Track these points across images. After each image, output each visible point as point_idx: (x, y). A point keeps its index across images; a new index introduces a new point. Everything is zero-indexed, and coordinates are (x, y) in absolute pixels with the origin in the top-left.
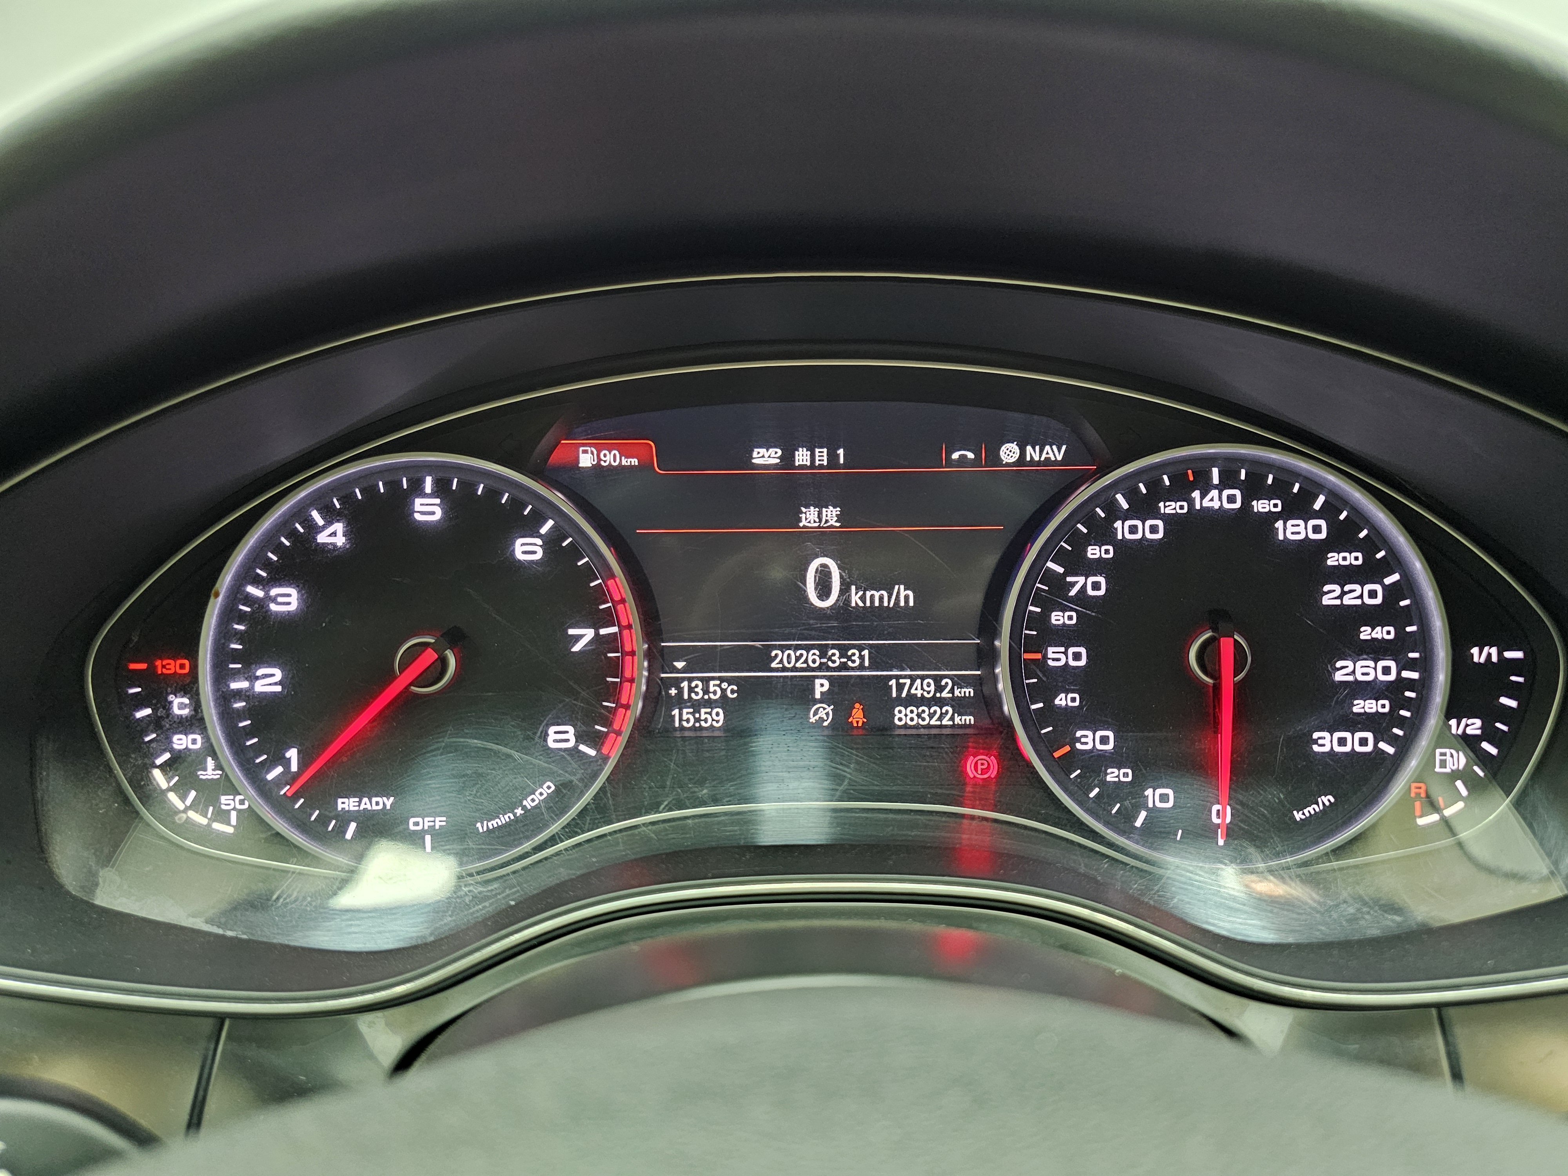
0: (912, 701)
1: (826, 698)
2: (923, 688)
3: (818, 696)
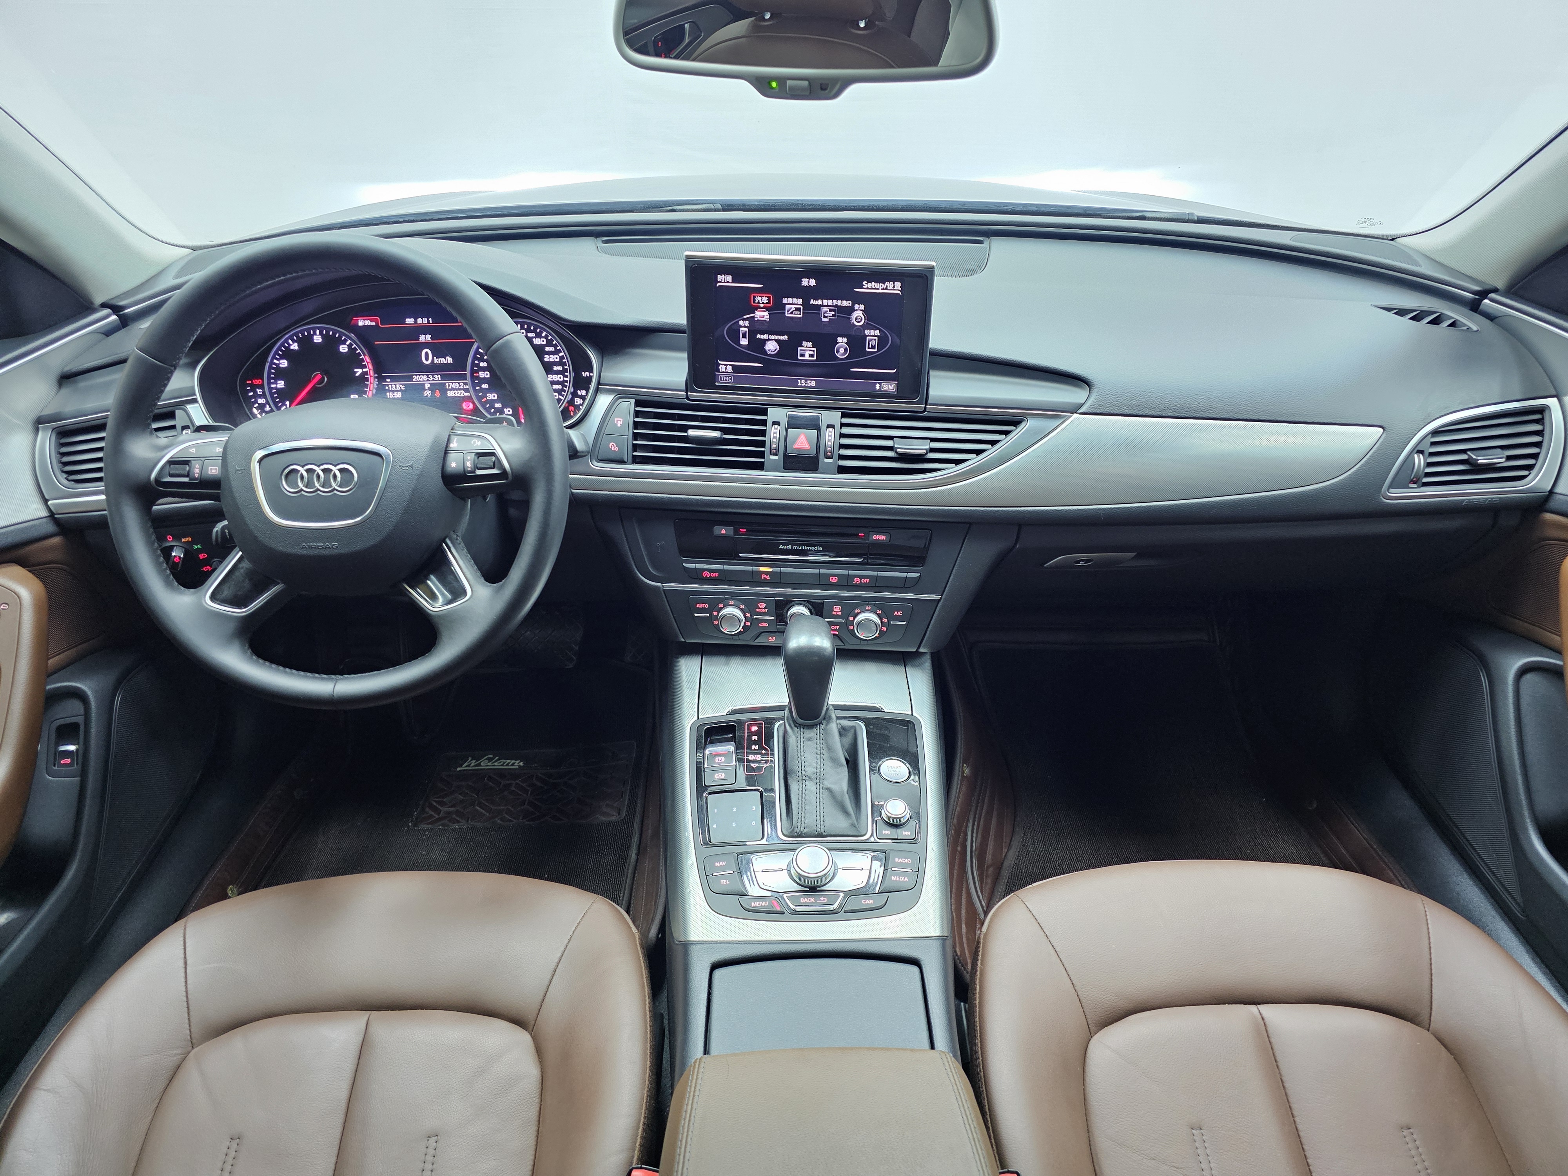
0: (453, 389)
1: (429, 389)
2: (455, 385)
3: (426, 388)
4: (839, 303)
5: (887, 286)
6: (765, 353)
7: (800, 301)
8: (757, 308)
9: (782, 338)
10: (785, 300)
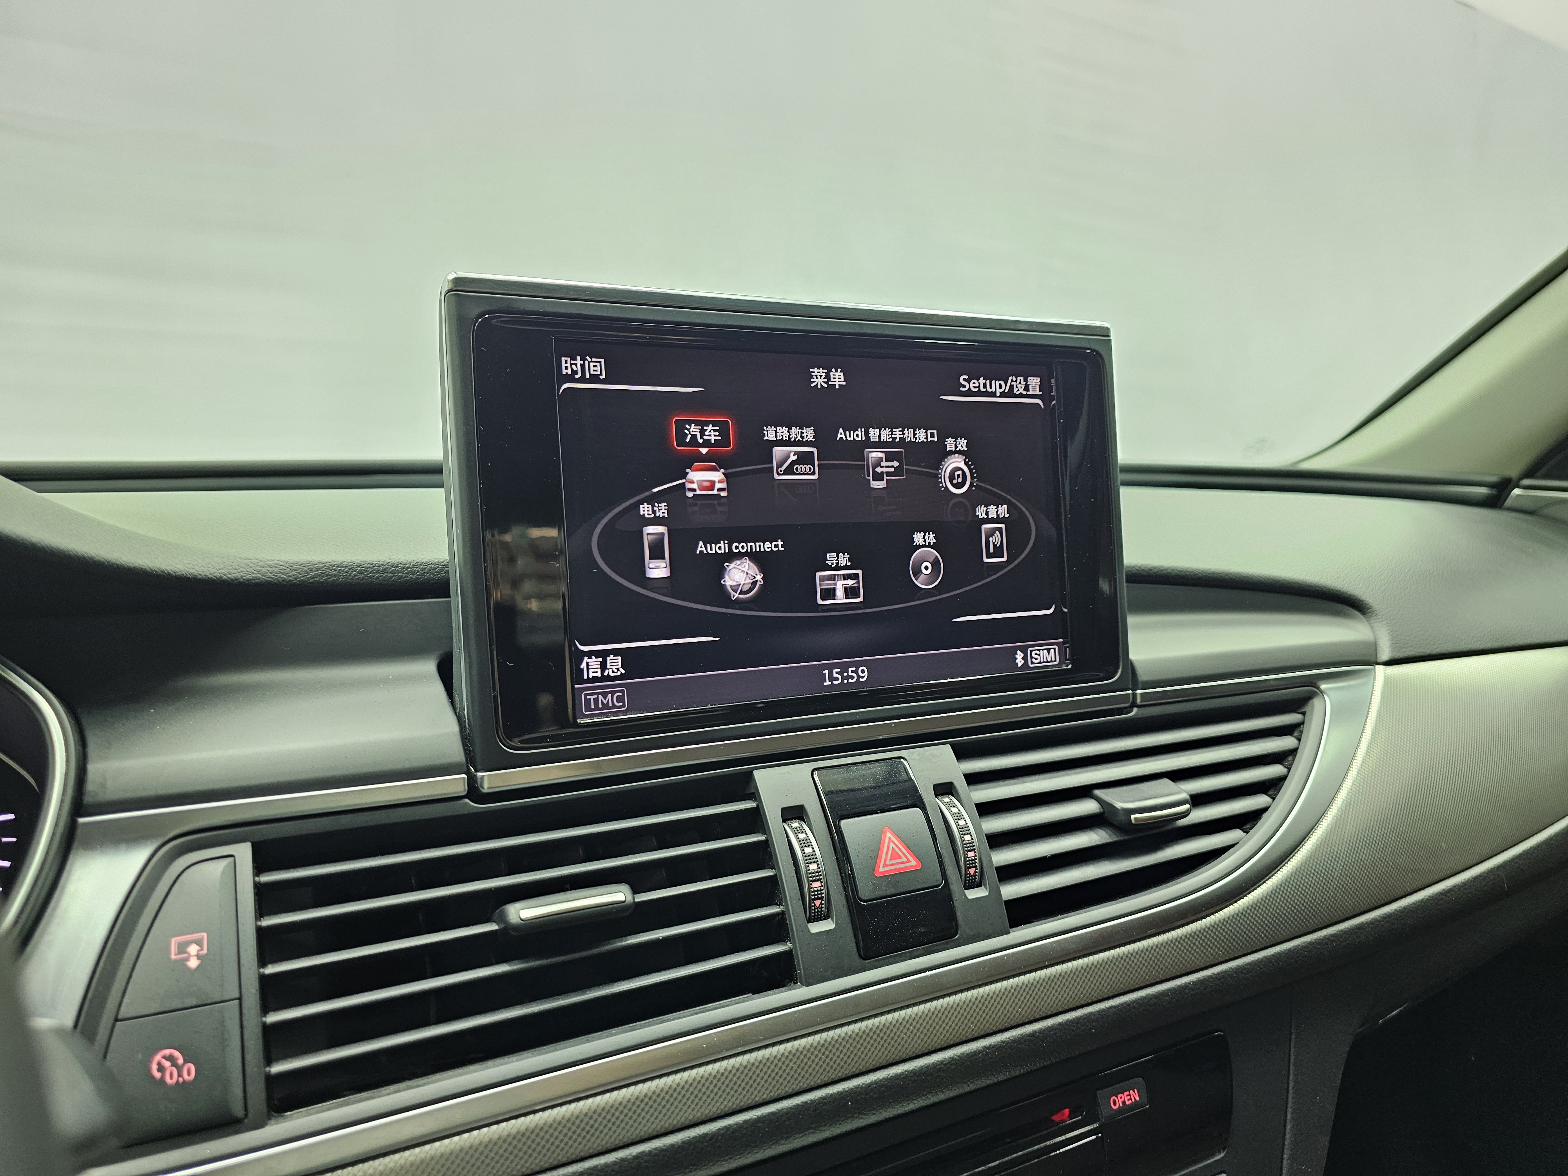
4: (908, 435)
5: (1011, 386)
6: (721, 595)
7: (809, 434)
8: (691, 461)
9: (768, 546)
10: (770, 434)
